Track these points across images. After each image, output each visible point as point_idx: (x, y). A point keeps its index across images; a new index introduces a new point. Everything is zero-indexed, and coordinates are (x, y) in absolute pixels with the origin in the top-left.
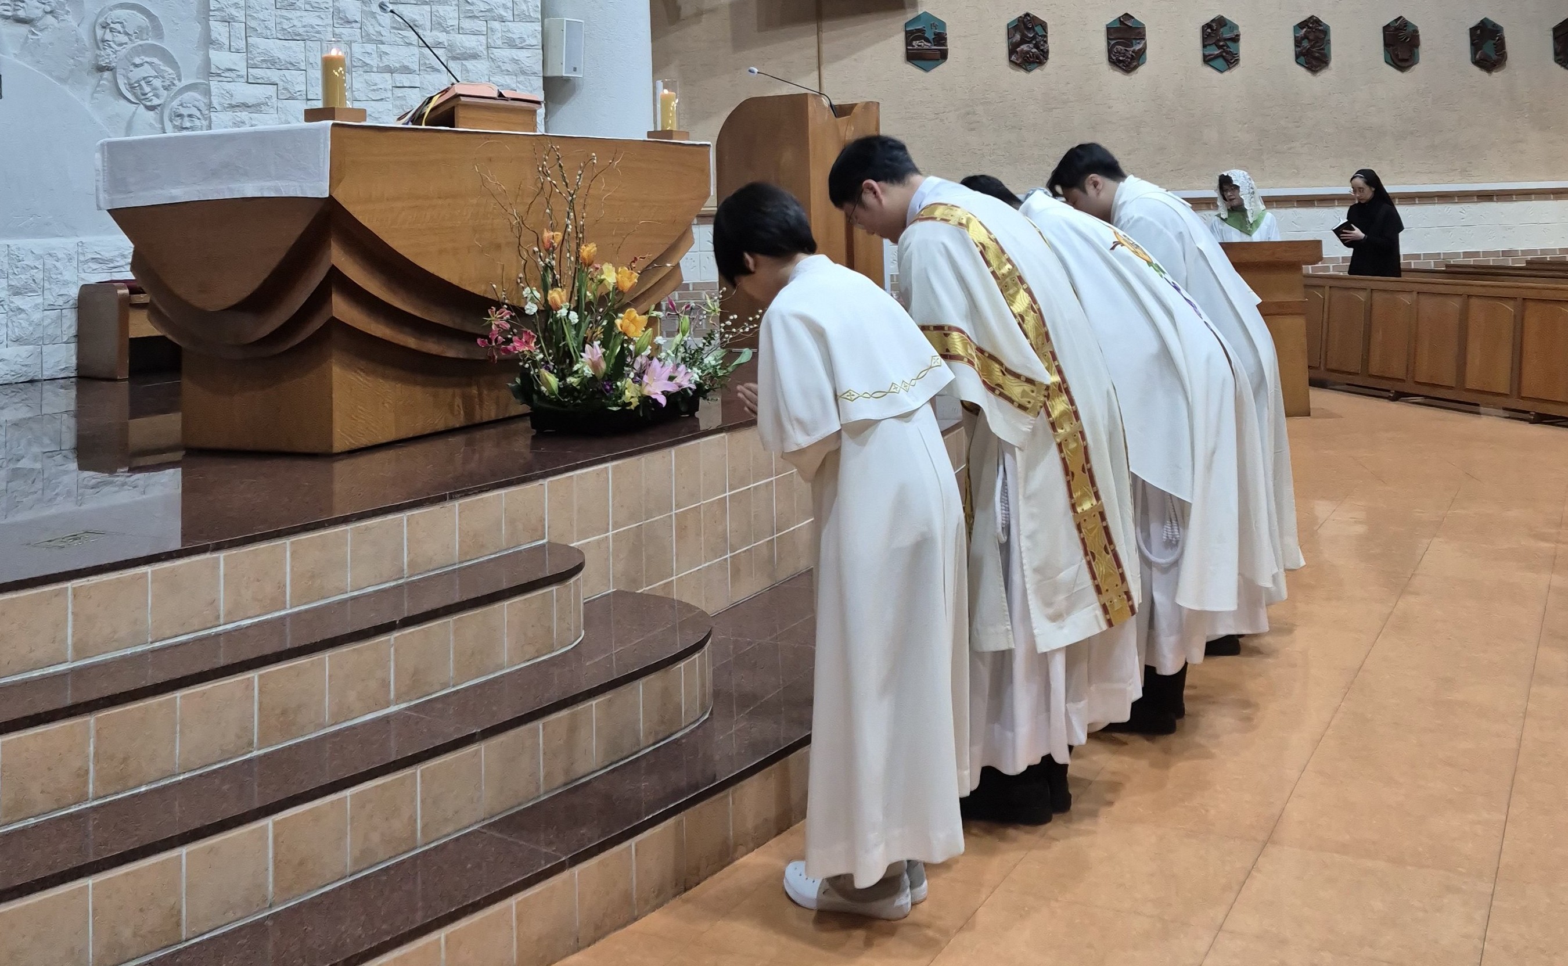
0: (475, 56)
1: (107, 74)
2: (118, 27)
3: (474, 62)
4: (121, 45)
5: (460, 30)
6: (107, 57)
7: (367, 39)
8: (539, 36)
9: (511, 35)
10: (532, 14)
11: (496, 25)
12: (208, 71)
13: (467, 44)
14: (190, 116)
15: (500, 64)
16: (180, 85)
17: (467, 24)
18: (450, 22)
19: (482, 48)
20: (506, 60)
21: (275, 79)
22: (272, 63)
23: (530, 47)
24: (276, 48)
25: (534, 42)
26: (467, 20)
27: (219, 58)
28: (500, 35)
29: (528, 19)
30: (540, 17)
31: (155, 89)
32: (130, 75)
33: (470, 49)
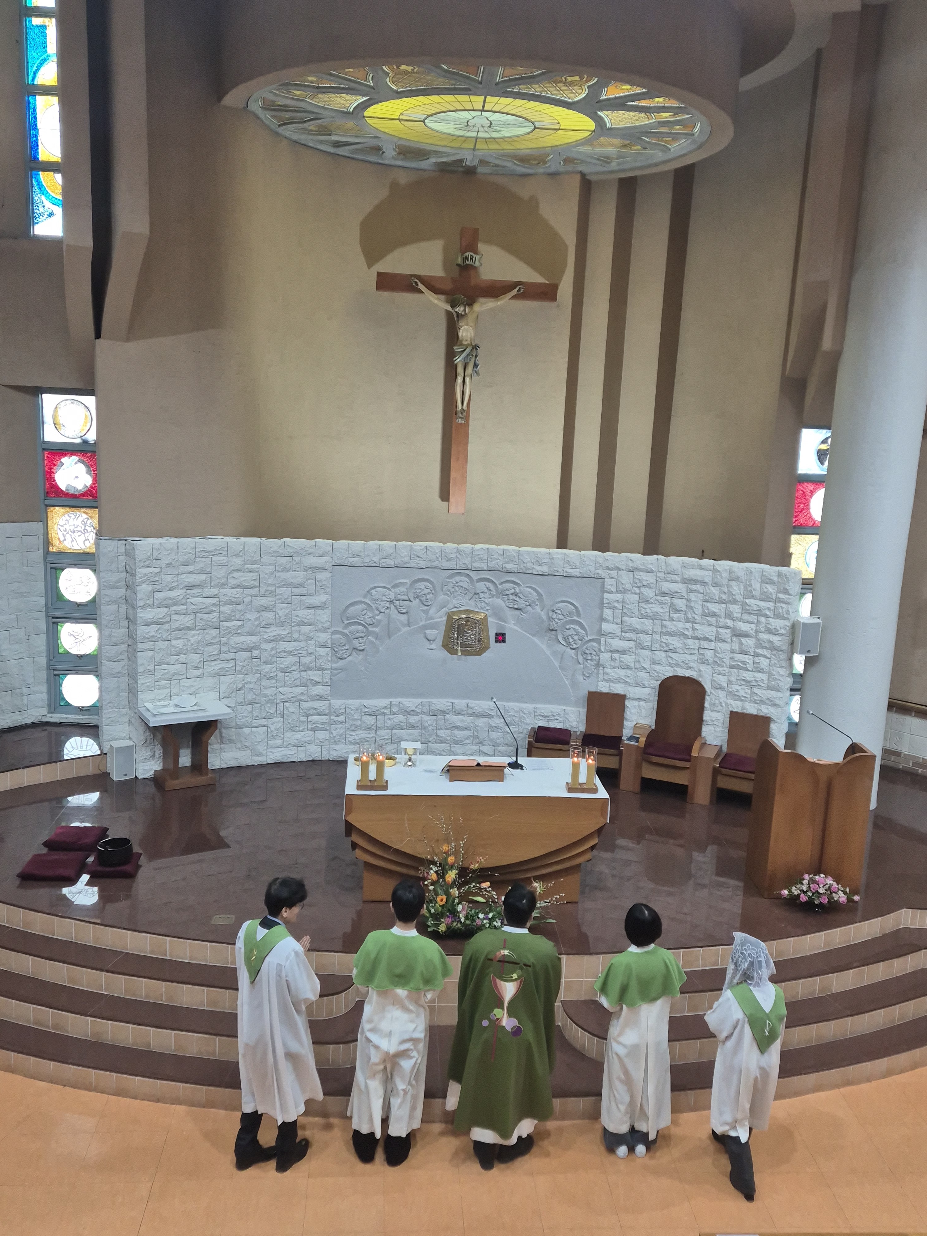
0: (747, 635)
1: (554, 632)
2: (559, 612)
3: (746, 639)
4: (559, 620)
5: (741, 620)
6: (554, 625)
7: (687, 620)
10: (785, 615)
11: (763, 619)
12: (600, 633)
13: (743, 629)
14: (590, 654)
15: (762, 642)
16: (587, 639)
17: (746, 617)
18: (735, 615)
20: (765, 640)
21: (635, 639)
22: (633, 630)
23: (781, 634)
24: (635, 622)
26: (746, 614)
27: (606, 627)
28: (764, 625)
29: (782, 617)
31: (575, 640)
32: (564, 633)
33: (745, 631)
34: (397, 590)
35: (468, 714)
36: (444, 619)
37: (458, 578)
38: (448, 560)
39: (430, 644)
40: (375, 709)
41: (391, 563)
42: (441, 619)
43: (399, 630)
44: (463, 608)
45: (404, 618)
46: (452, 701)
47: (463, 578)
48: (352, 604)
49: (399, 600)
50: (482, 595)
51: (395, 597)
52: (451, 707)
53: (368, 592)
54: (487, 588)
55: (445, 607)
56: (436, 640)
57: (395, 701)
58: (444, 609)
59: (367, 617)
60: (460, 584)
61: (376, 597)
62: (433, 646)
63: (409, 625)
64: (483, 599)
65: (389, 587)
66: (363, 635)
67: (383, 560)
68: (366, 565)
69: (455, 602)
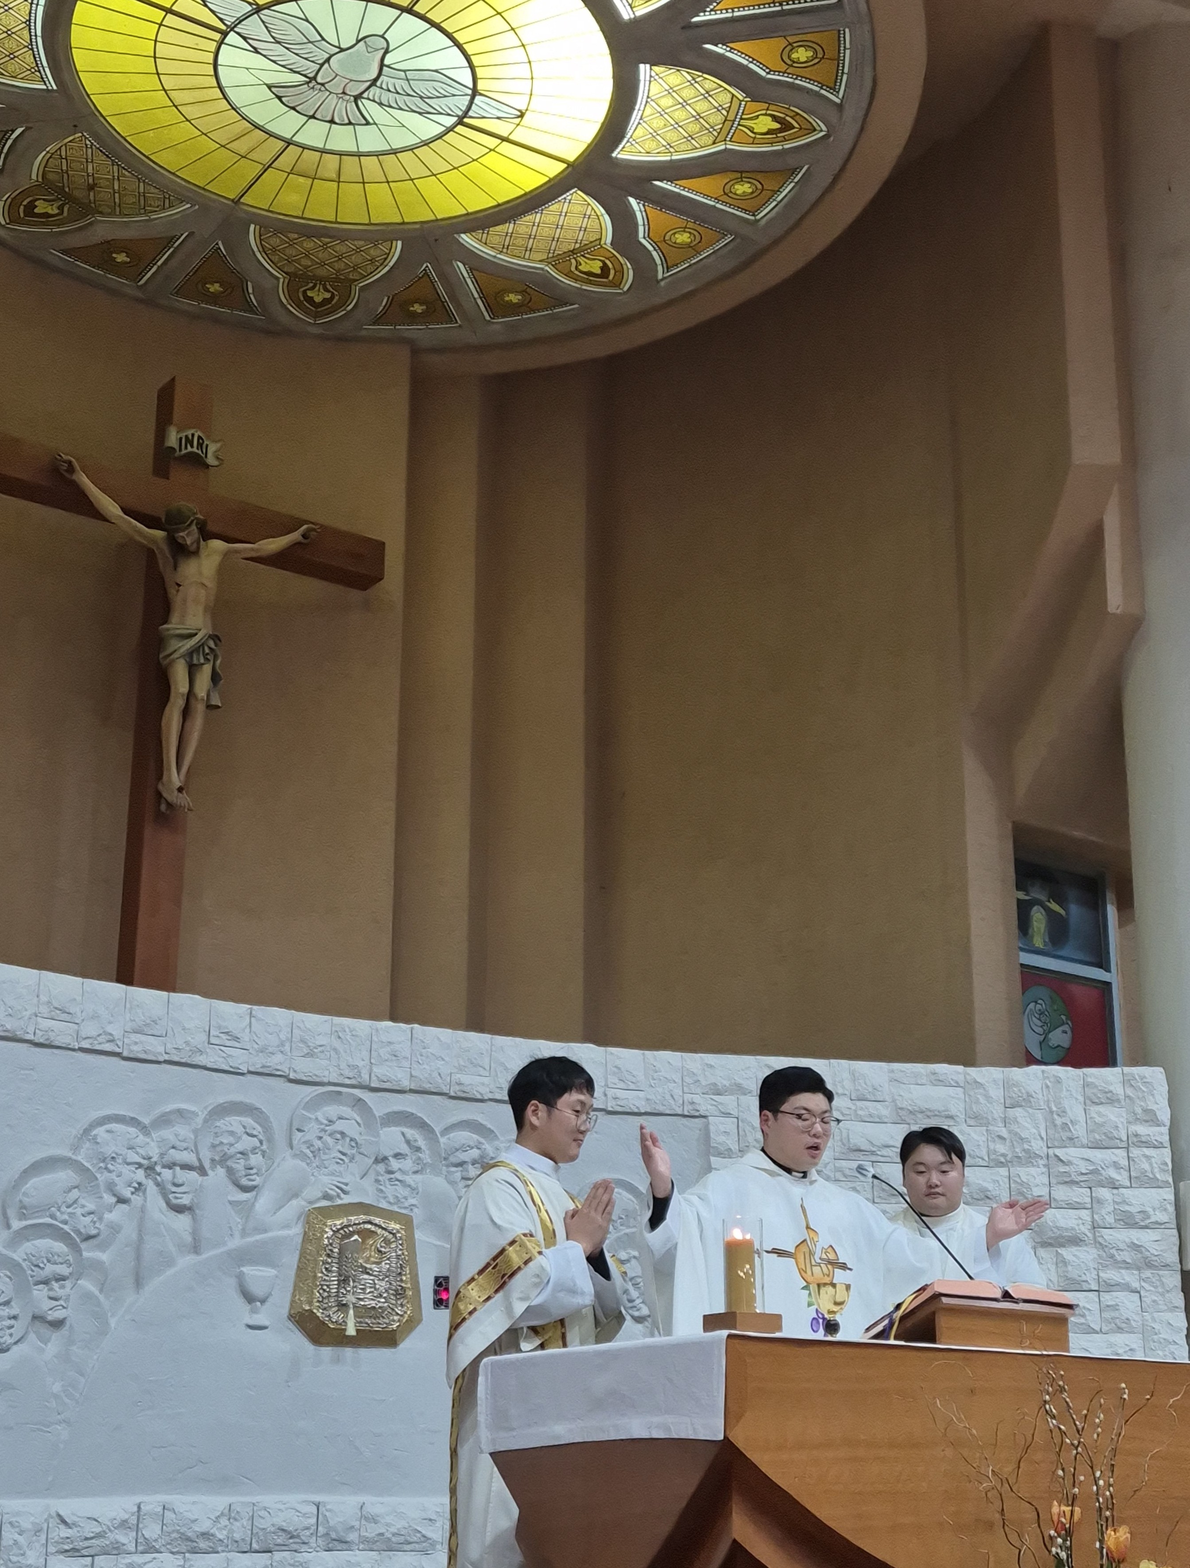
0: (1076, 1241)
8: (1171, 1209)
9: (1127, 1208)
10: (1158, 1176)
11: (1104, 1193)
13: (1062, 1223)
15: (1113, 1251)
17: (1061, 1193)
19: (1085, 1229)
20: (1122, 1246)
23: (1158, 1225)
25: (1162, 1217)
26: (1061, 1187)
28: (1111, 1209)
29: (1150, 1182)
30: (1171, 1180)
34: (167, 1133)
35: (364, 1540)
36: (296, 1231)
37: (332, 1110)
38: (310, 1055)
39: (254, 1311)
40: (91, 1529)
41: (155, 1047)
42: (285, 1232)
43: (170, 1262)
44: (346, 1200)
45: (182, 1222)
46: (317, 1498)
47: (346, 1111)
48: (37, 1168)
49: (170, 1166)
50: (395, 1164)
51: (162, 1155)
52: (314, 1521)
53: (87, 1131)
54: (408, 1142)
55: (296, 1195)
56: (270, 1300)
57: (152, 1502)
58: (294, 1202)
59: (79, 1211)
60: (339, 1126)
61: (109, 1150)
62: (260, 1319)
63: (196, 1248)
64: (398, 1175)
65: (146, 1121)
66: (64, 1270)
67: (135, 1037)
68: (85, 1045)
69: (326, 1179)
